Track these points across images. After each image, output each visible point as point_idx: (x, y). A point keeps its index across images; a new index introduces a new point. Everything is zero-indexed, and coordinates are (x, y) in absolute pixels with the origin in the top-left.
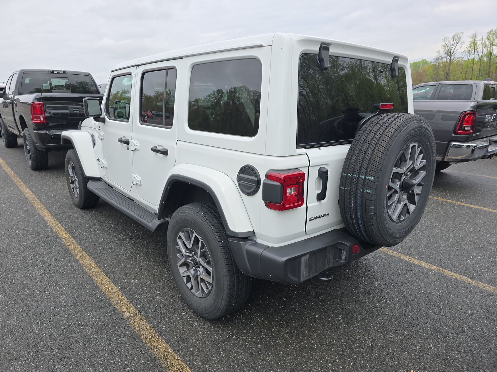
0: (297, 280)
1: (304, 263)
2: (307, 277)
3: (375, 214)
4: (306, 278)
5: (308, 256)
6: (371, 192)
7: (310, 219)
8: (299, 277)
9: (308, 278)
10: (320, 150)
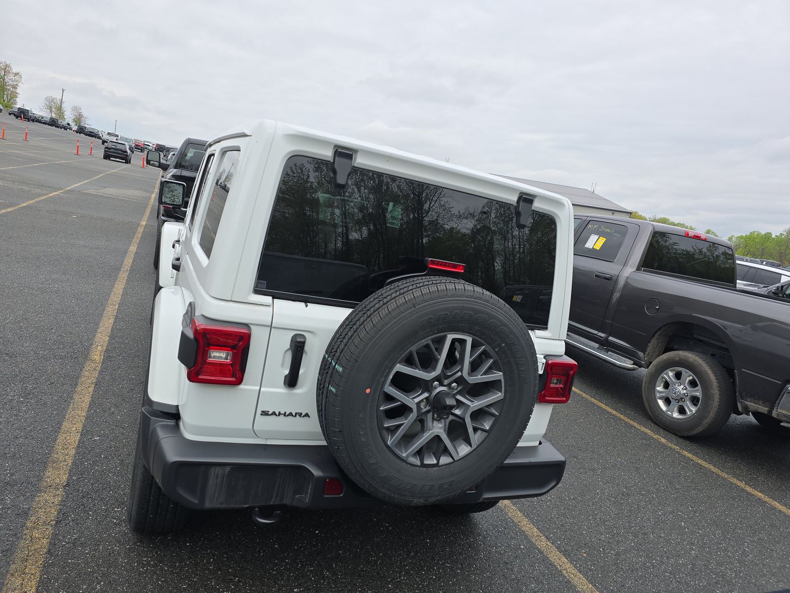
0: (196, 501)
1: (217, 477)
2: (221, 503)
3: (340, 431)
4: (219, 506)
5: (228, 469)
6: (335, 392)
7: (262, 412)
8: (202, 498)
9: (223, 506)
10: (306, 307)
